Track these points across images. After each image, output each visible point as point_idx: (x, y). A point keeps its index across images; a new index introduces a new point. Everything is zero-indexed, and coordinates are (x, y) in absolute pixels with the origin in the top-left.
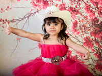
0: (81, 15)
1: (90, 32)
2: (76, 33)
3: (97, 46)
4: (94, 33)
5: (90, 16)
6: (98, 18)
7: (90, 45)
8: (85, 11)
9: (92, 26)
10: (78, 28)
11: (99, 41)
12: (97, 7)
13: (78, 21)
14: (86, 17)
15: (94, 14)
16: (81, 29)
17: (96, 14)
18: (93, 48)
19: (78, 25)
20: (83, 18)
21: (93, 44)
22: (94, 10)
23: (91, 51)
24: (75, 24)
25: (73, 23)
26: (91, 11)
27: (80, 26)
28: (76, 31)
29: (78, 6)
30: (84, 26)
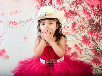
0: (79, 16)
1: (87, 31)
2: (75, 32)
3: (94, 43)
4: (91, 32)
5: (87, 17)
6: (94, 19)
7: (87, 42)
8: (82, 13)
9: (89, 26)
10: (77, 28)
11: (95, 39)
12: (93, 9)
13: (76, 22)
14: (83, 19)
15: (91, 16)
16: (79, 28)
17: (93, 16)
18: (90, 45)
19: (77, 25)
20: (80, 19)
21: (90, 42)
22: (90, 12)
23: (88, 47)
24: (74, 25)
25: (73, 24)
26: (88, 13)
27: (78, 26)
28: (75, 30)
29: (76, 9)
30: (82, 26)
